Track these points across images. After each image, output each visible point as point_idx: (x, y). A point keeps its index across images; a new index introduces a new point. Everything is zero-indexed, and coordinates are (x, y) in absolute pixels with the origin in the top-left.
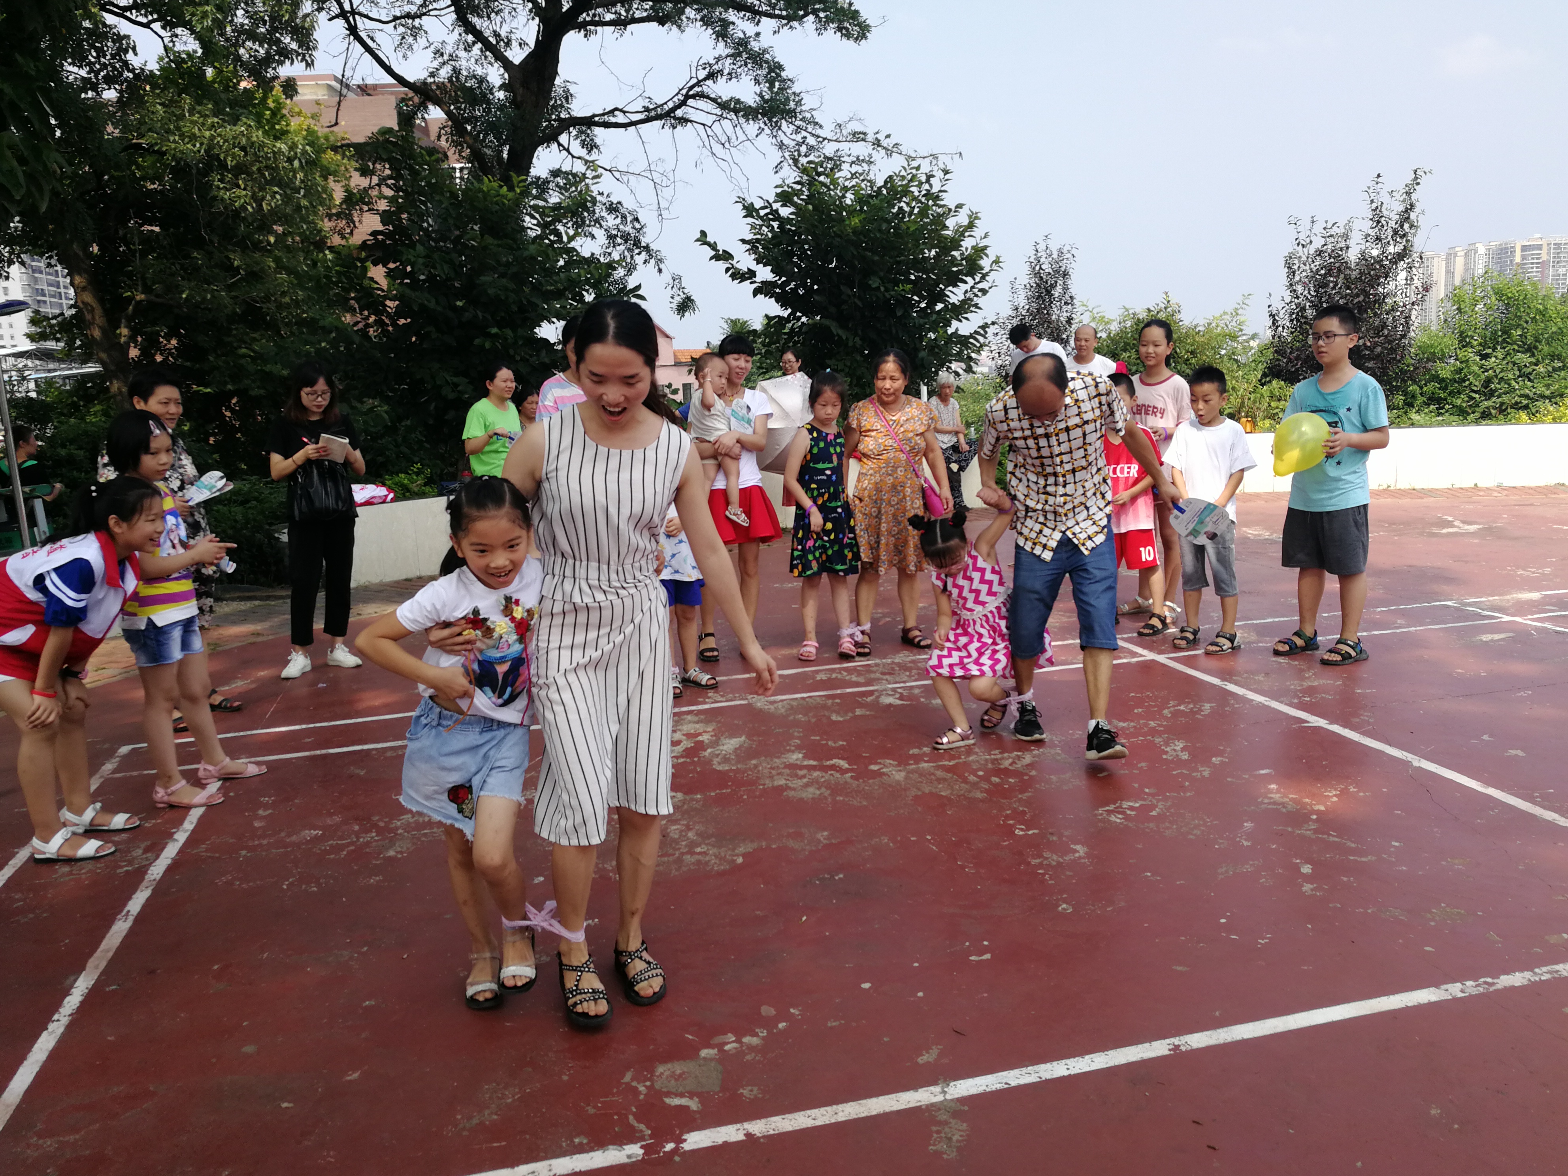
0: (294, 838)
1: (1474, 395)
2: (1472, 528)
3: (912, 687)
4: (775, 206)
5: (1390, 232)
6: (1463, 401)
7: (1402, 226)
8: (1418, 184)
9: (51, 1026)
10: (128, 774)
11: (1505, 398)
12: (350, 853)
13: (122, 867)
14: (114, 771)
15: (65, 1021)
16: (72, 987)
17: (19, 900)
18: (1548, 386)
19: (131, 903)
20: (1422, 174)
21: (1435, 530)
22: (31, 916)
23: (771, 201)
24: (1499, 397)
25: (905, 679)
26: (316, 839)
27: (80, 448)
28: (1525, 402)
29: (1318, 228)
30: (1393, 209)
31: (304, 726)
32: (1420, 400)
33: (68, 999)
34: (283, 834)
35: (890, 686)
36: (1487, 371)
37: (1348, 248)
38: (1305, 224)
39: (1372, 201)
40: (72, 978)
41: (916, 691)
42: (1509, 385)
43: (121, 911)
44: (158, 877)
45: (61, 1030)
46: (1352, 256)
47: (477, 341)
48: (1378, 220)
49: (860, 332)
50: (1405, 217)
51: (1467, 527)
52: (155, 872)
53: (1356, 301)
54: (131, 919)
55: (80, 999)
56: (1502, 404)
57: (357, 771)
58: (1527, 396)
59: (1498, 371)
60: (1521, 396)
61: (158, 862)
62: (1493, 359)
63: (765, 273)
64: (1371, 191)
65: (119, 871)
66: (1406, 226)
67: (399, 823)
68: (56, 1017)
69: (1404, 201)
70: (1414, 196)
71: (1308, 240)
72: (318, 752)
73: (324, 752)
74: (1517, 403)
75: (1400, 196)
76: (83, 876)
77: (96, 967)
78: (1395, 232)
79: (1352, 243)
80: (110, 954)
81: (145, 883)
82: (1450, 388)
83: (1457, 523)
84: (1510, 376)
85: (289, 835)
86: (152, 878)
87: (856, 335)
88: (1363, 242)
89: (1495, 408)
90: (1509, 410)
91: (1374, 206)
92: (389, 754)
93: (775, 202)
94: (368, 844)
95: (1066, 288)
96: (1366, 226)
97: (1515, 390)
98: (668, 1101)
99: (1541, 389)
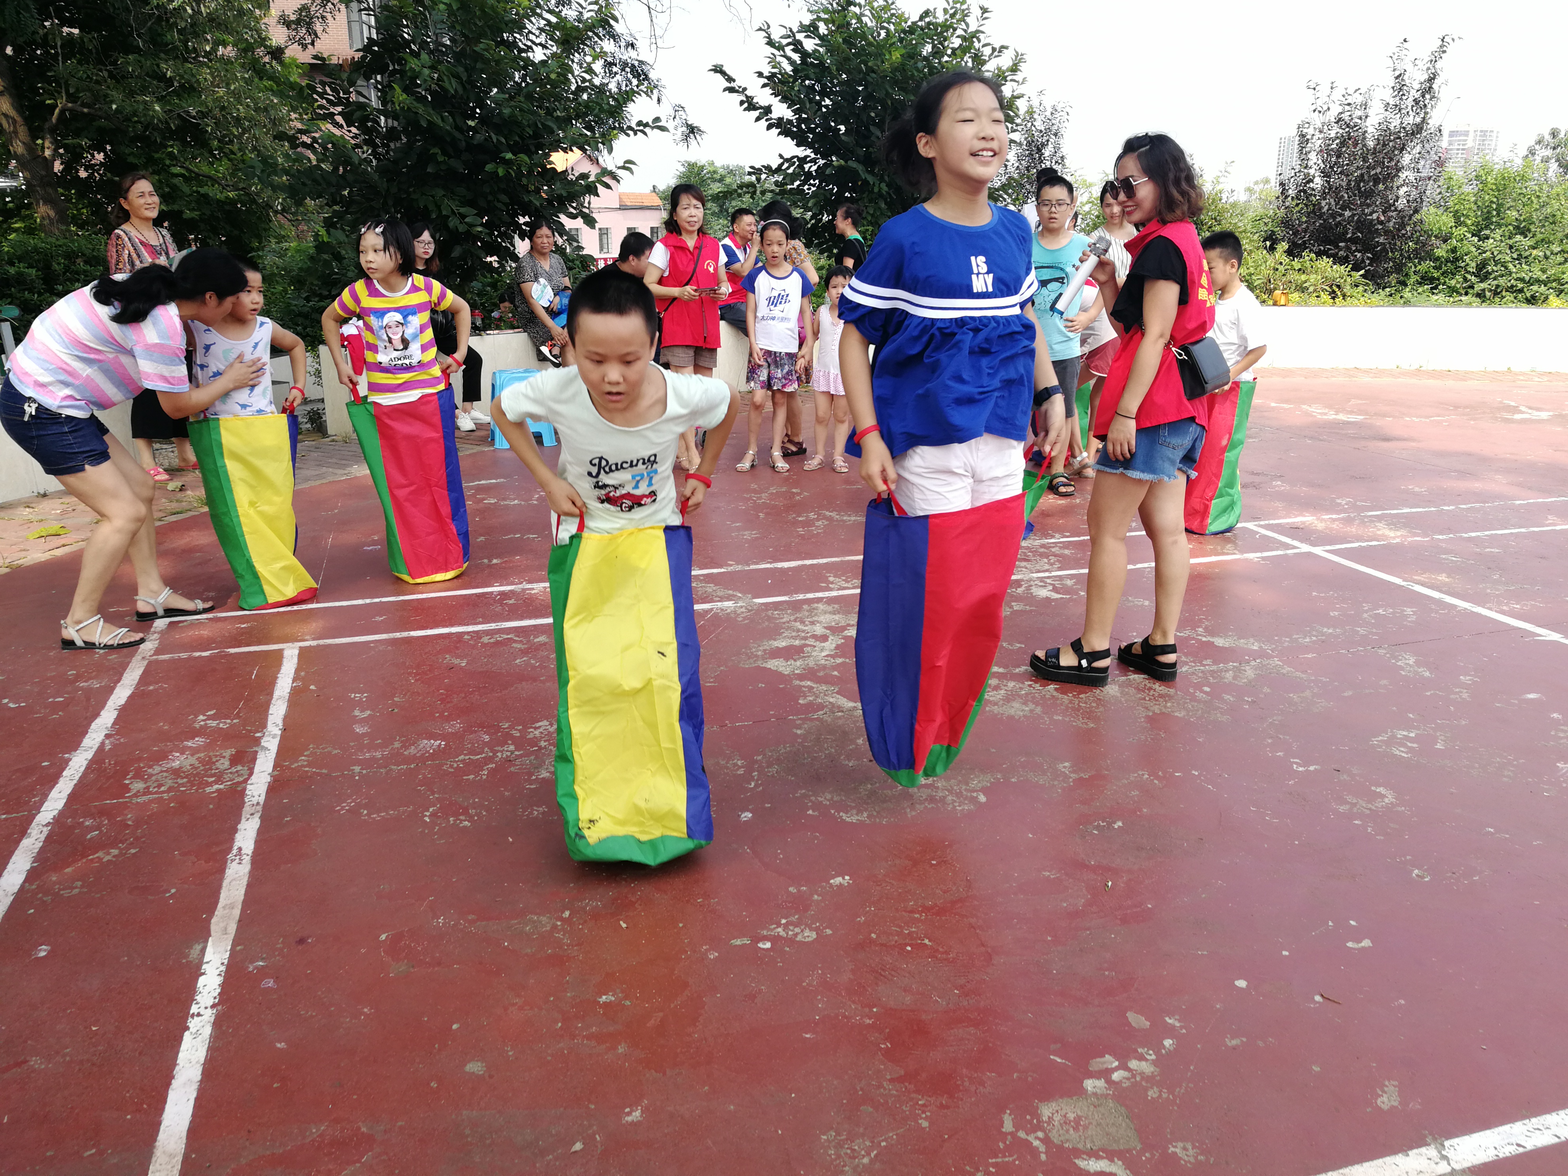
0: (412, 750)
1: (1469, 277)
2: (1544, 415)
3: (1060, 578)
4: (800, 36)
5: (1410, 102)
6: (1458, 282)
7: (1423, 96)
8: (1444, 52)
9: (193, 1024)
10: (176, 656)
11: (1502, 281)
12: (492, 772)
13: (210, 784)
14: (158, 652)
15: (209, 1015)
16: (200, 963)
17: (91, 829)
18: (1544, 271)
19: (238, 836)
20: (1450, 41)
21: (1508, 416)
22: (115, 852)
23: (795, 30)
24: (1495, 279)
25: (1047, 567)
26: (438, 753)
27: (30, 266)
28: (1520, 285)
29: (1337, 95)
30: (1416, 78)
31: (368, 601)
32: (1413, 278)
33: (202, 981)
34: (397, 745)
35: (1035, 575)
36: (1485, 252)
37: (1366, 117)
38: (1324, 90)
39: (1394, 70)
40: (198, 947)
41: (1069, 583)
42: (1506, 268)
43: (230, 849)
44: (262, 799)
45: (208, 1030)
46: (1371, 127)
47: (489, 167)
48: (1400, 88)
49: (886, 178)
50: (1428, 89)
51: (1536, 413)
52: (256, 794)
53: (1372, 173)
54: (247, 860)
55: (219, 980)
56: (1498, 286)
57: (456, 661)
58: (1522, 280)
59: (1495, 253)
60: (1517, 279)
61: (254, 779)
62: (1491, 241)
63: (782, 111)
64: (1395, 57)
65: (208, 790)
66: (1428, 96)
67: (537, 732)
68: (194, 1009)
69: (1428, 69)
70: (1438, 65)
71: (1325, 108)
72: (398, 635)
73: (405, 634)
74: (1512, 286)
75: (1423, 65)
76: (165, 796)
77: (225, 931)
78: (1416, 101)
79: (1370, 112)
80: (237, 912)
81: (247, 810)
82: (1444, 268)
83: (1523, 408)
84: (1508, 258)
85: (405, 746)
86: (254, 801)
87: (882, 180)
88: (1383, 111)
89: (1490, 290)
90: (1504, 293)
91: (1397, 73)
92: (485, 640)
93: (799, 32)
94: (509, 761)
95: (1057, 149)
96: (1388, 96)
97: (1511, 273)
98: (1082, 1163)
99: (1538, 274)
